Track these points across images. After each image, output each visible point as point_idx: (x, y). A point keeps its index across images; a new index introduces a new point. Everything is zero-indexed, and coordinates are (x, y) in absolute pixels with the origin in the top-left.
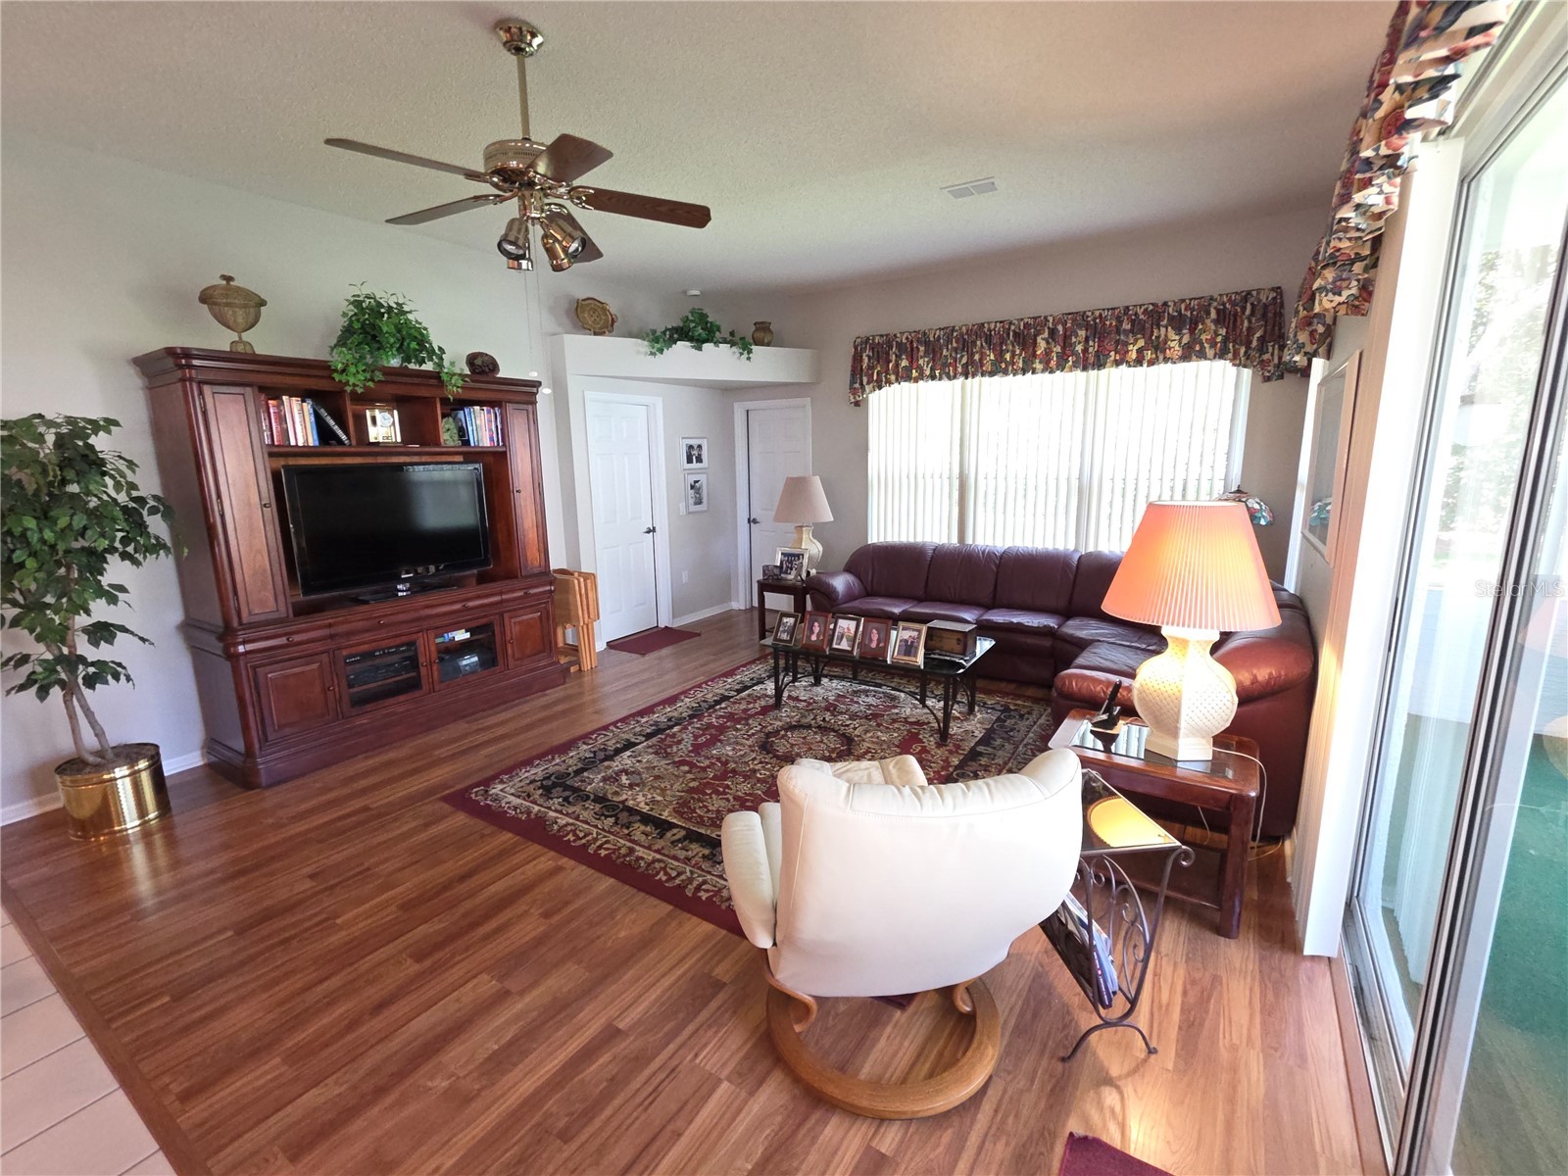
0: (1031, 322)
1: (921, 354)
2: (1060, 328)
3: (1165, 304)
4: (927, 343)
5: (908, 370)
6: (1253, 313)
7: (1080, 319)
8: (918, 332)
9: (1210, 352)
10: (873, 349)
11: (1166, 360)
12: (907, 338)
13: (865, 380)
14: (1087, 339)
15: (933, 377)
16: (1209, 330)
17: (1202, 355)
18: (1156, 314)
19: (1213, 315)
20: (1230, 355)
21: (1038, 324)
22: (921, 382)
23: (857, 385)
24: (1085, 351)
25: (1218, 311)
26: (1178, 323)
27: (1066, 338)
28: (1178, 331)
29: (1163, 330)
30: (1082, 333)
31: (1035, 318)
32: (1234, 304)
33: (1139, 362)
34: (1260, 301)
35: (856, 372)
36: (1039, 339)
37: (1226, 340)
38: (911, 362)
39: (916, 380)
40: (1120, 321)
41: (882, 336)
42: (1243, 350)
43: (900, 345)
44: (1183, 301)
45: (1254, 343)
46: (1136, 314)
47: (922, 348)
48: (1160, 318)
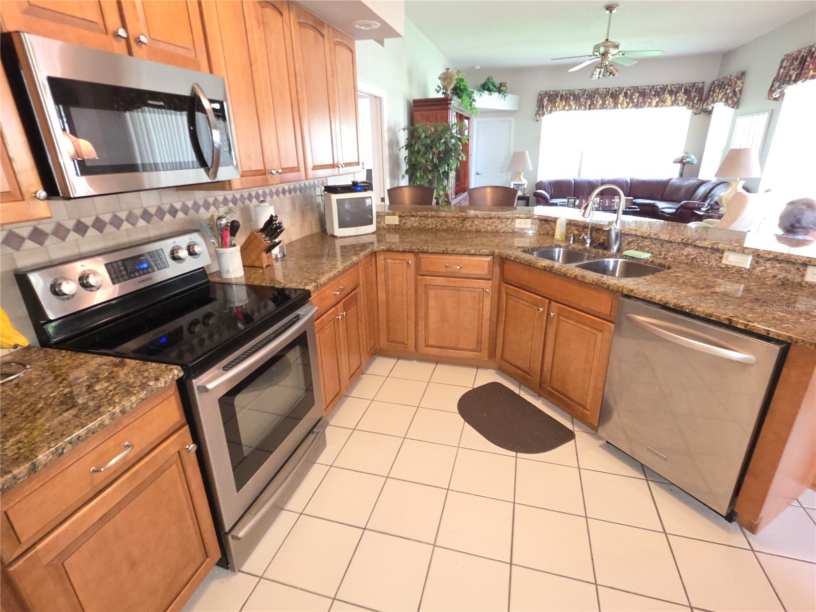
0: (617, 89)
1: (571, 99)
2: (629, 92)
3: (667, 86)
4: (574, 96)
5: (564, 106)
6: (695, 91)
7: (636, 89)
8: (570, 91)
9: (680, 104)
10: (549, 97)
11: (666, 106)
12: (565, 93)
13: (545, 109)
14: (638, 97)
15: (575, 109)
16: (682, 96)
17: (678, 105)
18: (664, 89)
19: (683, 90)
20: (687, 105)
21: (621, 90)
22: (570, 111)
23: (541, 112)
24: (638, 101)
25: (685, 89)
26: (671, 93)
27: (631, 96)
28: (671, 95)
29: (665, 95)
30: (637, 95)
31: (619, 88)
32: (690, 87)
33: (656, 106)
34: (698, 87)
35: (540, 105)
36: (620, 96)
37: (686, 100)
38: (566, 103)
39: (568, 110)
40: (651, 91)
41: (553, 91)
42: (691, 104)
43: (562, 96)
44: (673, 85)
45: (695, 101)
46: (657, 89)
47: (572, 98)
48: (665, 91)
